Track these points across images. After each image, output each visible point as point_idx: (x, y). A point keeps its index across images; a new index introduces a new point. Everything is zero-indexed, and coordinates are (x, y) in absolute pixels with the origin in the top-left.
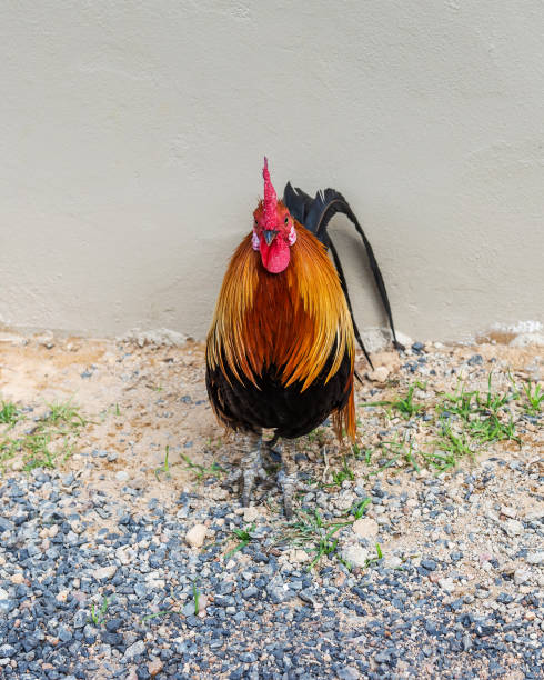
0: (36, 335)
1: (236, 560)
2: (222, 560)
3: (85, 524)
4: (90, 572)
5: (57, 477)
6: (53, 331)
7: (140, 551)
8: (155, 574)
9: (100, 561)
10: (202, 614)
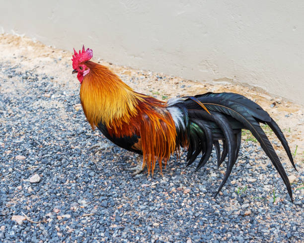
0: (276, 98)
1: (300, 191)
2: (295, 190)
3: (256, 163)
4: (247, 178)
5: (255, 146)
6: (282, 98)
7: (269, 177)
8: (269, 186)
9: (253, 175)
10: (275, 203)
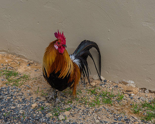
0: (30, 61)
1: (39, 112)
2: (36, 111)
3: (17, 98)
4: (11, 107)
5: (17, 88)
6: (34, 61)
7: (23, 105)
8: (22, 111)
9: (14, 105)
